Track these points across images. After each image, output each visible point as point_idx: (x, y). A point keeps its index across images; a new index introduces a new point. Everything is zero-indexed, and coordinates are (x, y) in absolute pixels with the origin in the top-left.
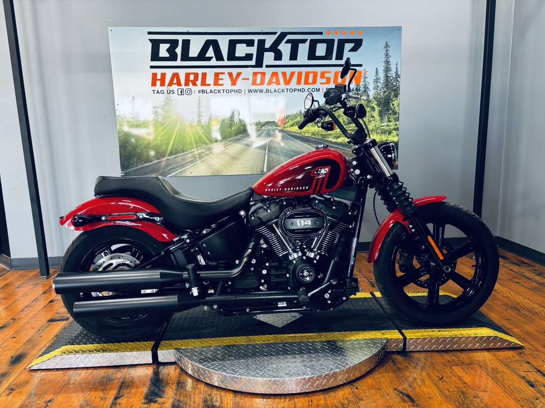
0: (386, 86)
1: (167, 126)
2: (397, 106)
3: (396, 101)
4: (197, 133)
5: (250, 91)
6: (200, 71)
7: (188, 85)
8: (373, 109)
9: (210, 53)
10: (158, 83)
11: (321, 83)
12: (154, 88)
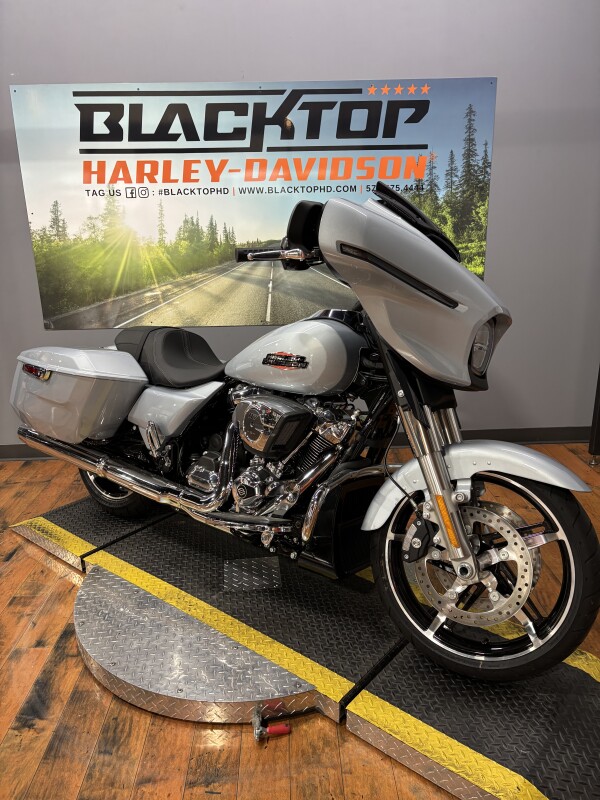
0: (467, 181)
1: (112, 248)
2: (486, 215)
3: (482, 207)
4: (159, 259)
5: (242, 191)
6: (160, 158)
7: (142, 181)
8: (444, 220)
9: (176, 127)
10: (94, 177)
11: (359, 178)
12: (88, 186)
